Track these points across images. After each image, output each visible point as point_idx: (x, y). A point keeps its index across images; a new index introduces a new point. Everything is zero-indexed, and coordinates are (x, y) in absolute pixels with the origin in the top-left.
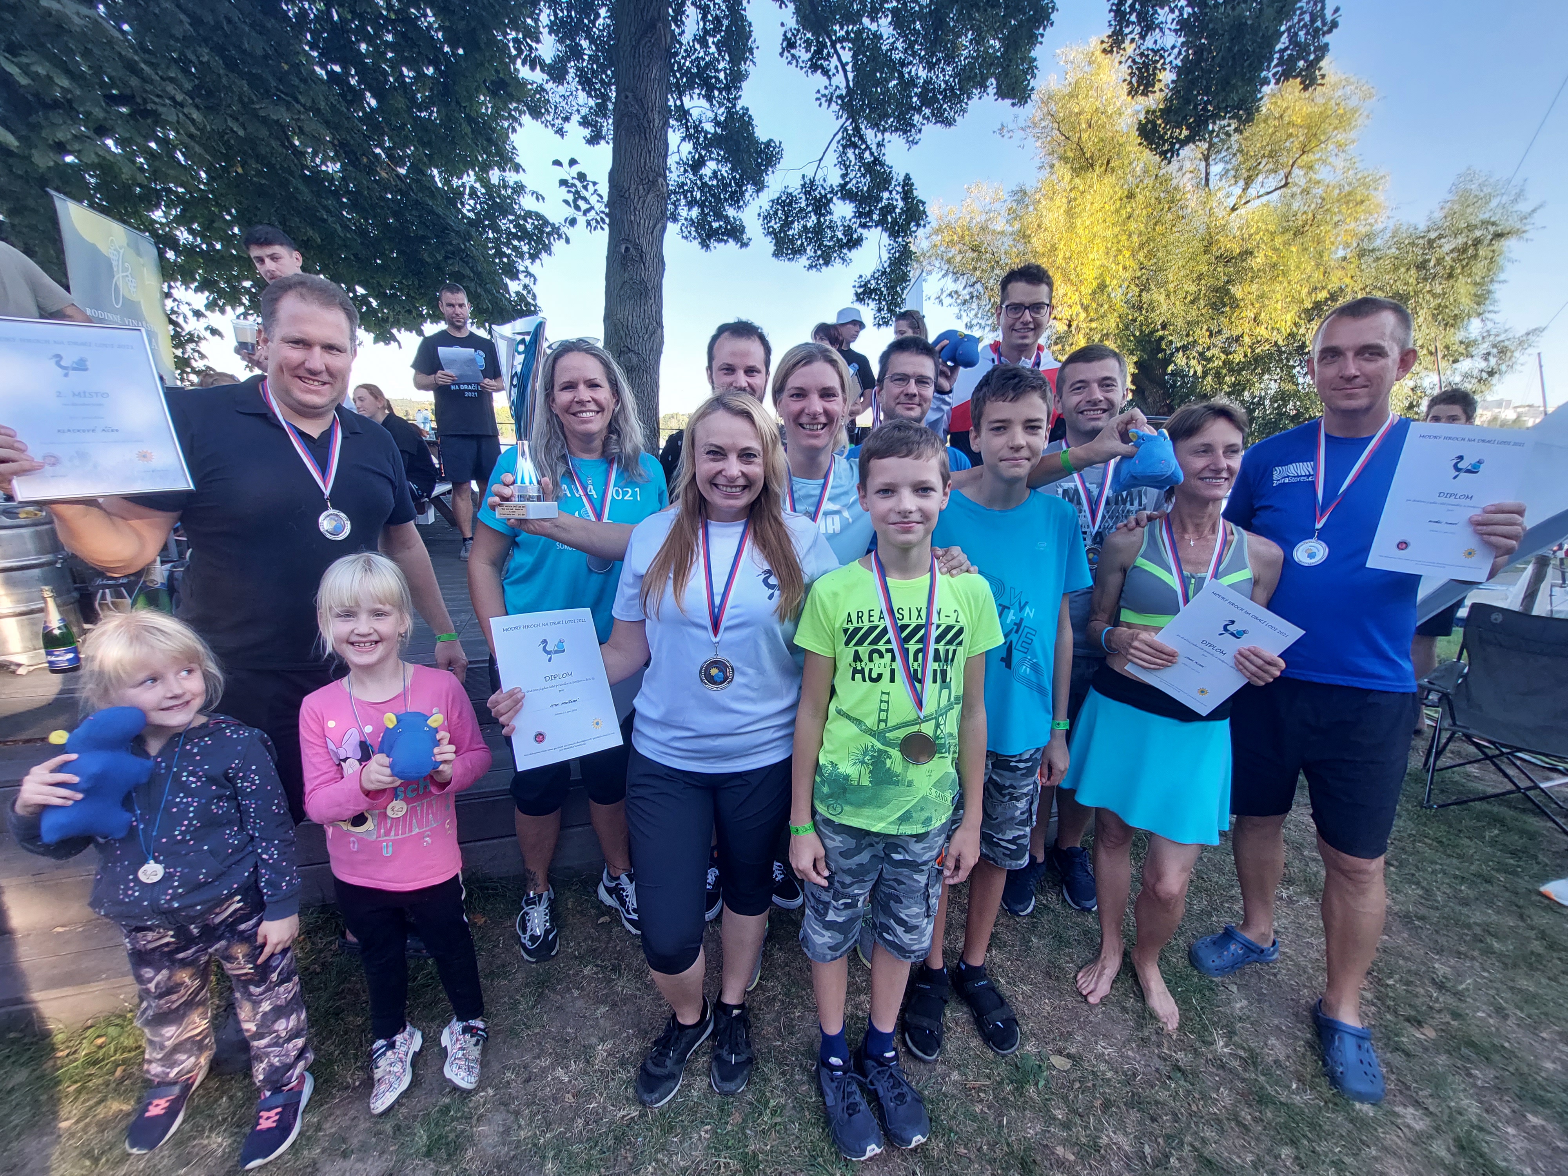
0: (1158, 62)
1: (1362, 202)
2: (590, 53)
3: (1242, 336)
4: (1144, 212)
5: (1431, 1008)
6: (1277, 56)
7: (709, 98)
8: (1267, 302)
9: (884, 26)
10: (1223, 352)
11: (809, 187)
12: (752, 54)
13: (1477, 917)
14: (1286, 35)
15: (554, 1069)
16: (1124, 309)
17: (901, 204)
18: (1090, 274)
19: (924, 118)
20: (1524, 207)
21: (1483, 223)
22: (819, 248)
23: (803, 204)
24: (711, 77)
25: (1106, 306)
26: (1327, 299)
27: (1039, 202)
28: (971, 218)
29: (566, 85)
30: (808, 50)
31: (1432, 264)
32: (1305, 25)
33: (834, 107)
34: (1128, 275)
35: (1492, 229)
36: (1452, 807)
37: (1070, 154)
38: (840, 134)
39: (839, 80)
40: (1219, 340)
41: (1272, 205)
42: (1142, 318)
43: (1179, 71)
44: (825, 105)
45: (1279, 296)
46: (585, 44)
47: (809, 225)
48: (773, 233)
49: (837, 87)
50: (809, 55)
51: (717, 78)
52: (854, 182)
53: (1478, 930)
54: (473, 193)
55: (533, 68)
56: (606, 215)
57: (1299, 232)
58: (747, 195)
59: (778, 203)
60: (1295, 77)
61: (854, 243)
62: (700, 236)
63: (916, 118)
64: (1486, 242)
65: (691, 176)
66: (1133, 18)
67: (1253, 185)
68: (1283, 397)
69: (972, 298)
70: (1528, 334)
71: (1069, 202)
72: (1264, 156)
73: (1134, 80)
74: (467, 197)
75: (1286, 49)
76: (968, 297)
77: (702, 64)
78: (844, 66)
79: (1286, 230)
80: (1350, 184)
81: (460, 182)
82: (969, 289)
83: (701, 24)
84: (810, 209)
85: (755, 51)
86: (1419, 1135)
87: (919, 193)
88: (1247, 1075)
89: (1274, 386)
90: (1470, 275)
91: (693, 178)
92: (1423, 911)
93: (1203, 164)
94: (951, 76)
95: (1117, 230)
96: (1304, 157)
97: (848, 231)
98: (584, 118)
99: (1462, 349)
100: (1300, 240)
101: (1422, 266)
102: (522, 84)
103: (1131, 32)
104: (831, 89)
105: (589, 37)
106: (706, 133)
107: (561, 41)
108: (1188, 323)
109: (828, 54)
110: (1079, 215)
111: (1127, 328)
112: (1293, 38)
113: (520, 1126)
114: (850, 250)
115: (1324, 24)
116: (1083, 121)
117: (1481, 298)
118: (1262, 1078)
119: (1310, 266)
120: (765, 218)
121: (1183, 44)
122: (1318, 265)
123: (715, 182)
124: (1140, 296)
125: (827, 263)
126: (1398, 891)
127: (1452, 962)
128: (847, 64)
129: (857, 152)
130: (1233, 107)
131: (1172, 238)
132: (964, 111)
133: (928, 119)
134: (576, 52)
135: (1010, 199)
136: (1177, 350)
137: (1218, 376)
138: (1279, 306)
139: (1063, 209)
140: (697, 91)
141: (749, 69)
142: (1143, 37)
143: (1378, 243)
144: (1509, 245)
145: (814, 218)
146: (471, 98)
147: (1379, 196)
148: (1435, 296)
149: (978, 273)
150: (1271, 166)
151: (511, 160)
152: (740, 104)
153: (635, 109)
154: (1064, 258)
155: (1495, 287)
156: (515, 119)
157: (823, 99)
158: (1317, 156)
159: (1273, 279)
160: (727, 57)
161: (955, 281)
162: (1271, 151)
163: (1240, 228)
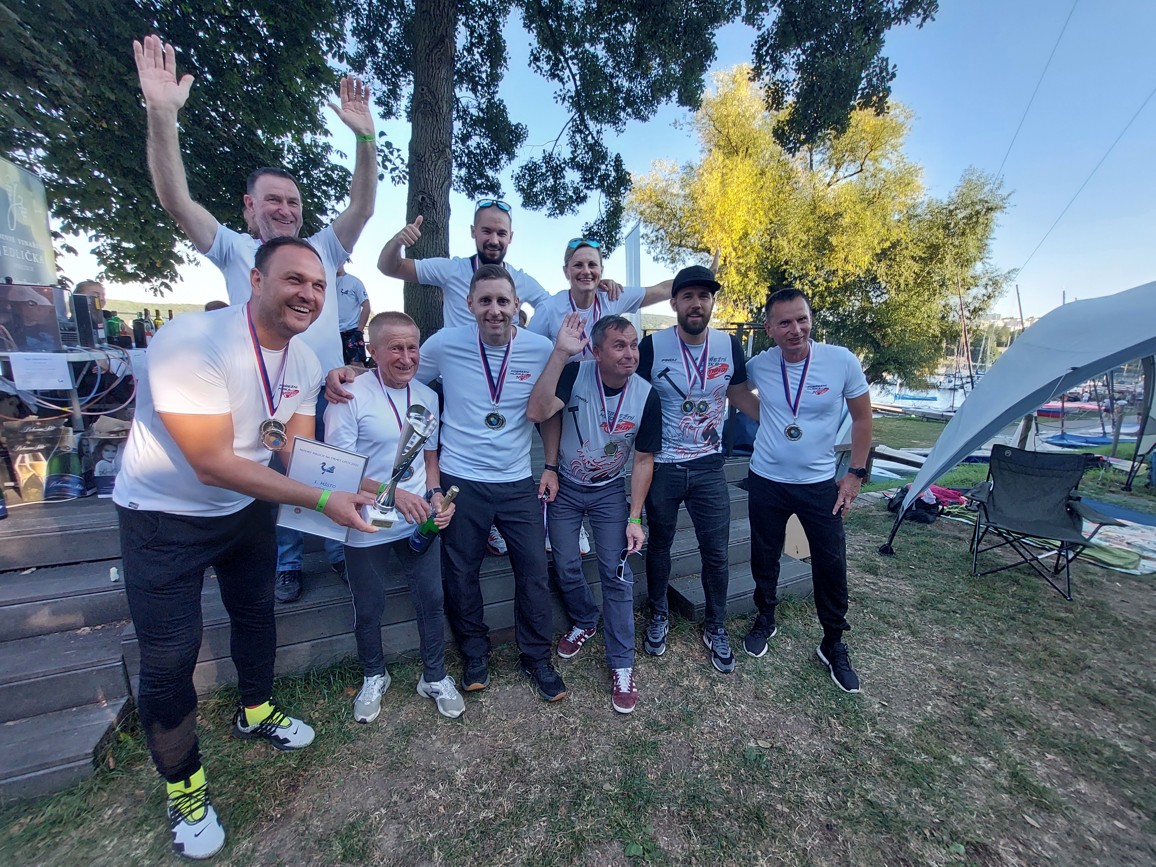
0: (784, 89)
1: (909, 184)
2: (384, 52)
3: (837, 270)
4: (772, 184)
5: (987, 697)
6: (860, 92)
7: (474, 90)
8: (852, 248)
9: (600, 51)
10: (825, 281)
11: (548, 159)
12: (506, 62)
13: (1009, 641)
14: (865, 80)
15: (427, 791)
16: (759, 249)
17: (613, 174)
18: (738, 226)
19: (627, 114)
20: (1003, 192)
21: (980, 200)
22: (556, 201)
23: (544, 170)
24: (476, 76)
25: (748, 248)
26: (890, 247)
27: (703, 174)
28: (656, 184)
29: (364, 74)
30: (548, 63)
31: (952, 226)
32: (877, 74)
33: (567, 104)
34: (763, 227)
35: (986, 205)
36: (989, 575)
37: (722, 143)
38: (571, 124)
39: (571, 86)
40: (822, 273)
41: (853, 183)
42: (772, 257)
43: (798, 96)
44: (560, 102)
45: (860, 245)
46: (380, 45)
47: (548, 185)
48: (521, 190)
49: (569, 90)
50: (549, 67)
51: (480, 78)
52: (580, 156)
53: (1010, 649)
54: (291, 149)
55: (341, 60)
56: (407, 173)
57: (871, 202)
58: (502, 162)
59: (526, 169)
60: (872, 107)
61: (581, 199)
62: (467, 189)
63: (622, 114)
64: (983, 213)
65: (460, 146)
66: (768, 59)
67: (841, 170)
68: (863, 311)
69: (657, 239)
70: (1009, 273)
71: (722, 176)
72: (846, 151)
73: (770, 101)
74: (286, 152)
75: (865, 88)
76: (654, 239)
77: (469, 66)
78: (574, 76)
79: (862, 201)
80: (900, 172)
81: (280, 141)
82: (655, 233)
83: (469, 38)
84: (549, 173)
85: (508, 60)
86: (988, 772)
87: (627, 167)
88: (886, 748)
89: (857, 304)
90: (975, 234)
91: (462, 147)
92: (978, 640)
93: (809, 154)
94: (645, 87)
95: (754, 196)
96: (872, 153)
97: (576, 190)
98: (379, 99)
99: (972, 281)
100: (871, 208)
101: (946, 227)
102: (330, 71)
103: (767, 68)
104: (565, 92)
105: (383, 40)
106: (472, 115)
107: (361, 41)
108: (802, 261)
109: (563, 67)
110: (729, 185)
111: (762, 263)
112: (869, 81)
113: (410, 832)
114: (578, 204)
115: (888, 74)
116: (730, 121)
117: (982, 248)
118: (895, 749)
119: (878, 226)
120: (517, 179)
121: (800, 78)
122: (883, 225)
123: (478, 151)
124: (770, 241)
125: (562, 213)
126: (963, 629)
127: (998, 669)
128: (576, 74)
129: (583, 136)
130: (833, 123)
131: (790, 203)
132: (655, 112)
133: (630, 115)
134: (373, 51)
135: (681, 172)
136: (795, 279)
137: (822, 297)
138: (860, 251)
139: (719, 180)
140: (465, 86)
141: (504, 73)
142: (774, 72)
143: (919, 211)
144: (996, 216)
145: (552, 180)
146: (291, 80)
147: (919, 181)
148: (955, 246)
149: (662, 222)
150: (851, 158)
151: (322, 126)
152: (497, 97)
153: (429, 98)
154: (720, 214)
155: (989, 242)
156: (324, 96)
157: (559, 98)
158: (880, 153)
159: (856, 233)
160: (488, 64)
161: (646, 226)
162: (851, 148)
163: (834, 198)
